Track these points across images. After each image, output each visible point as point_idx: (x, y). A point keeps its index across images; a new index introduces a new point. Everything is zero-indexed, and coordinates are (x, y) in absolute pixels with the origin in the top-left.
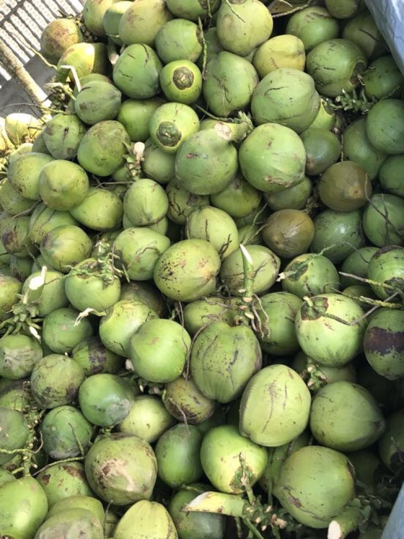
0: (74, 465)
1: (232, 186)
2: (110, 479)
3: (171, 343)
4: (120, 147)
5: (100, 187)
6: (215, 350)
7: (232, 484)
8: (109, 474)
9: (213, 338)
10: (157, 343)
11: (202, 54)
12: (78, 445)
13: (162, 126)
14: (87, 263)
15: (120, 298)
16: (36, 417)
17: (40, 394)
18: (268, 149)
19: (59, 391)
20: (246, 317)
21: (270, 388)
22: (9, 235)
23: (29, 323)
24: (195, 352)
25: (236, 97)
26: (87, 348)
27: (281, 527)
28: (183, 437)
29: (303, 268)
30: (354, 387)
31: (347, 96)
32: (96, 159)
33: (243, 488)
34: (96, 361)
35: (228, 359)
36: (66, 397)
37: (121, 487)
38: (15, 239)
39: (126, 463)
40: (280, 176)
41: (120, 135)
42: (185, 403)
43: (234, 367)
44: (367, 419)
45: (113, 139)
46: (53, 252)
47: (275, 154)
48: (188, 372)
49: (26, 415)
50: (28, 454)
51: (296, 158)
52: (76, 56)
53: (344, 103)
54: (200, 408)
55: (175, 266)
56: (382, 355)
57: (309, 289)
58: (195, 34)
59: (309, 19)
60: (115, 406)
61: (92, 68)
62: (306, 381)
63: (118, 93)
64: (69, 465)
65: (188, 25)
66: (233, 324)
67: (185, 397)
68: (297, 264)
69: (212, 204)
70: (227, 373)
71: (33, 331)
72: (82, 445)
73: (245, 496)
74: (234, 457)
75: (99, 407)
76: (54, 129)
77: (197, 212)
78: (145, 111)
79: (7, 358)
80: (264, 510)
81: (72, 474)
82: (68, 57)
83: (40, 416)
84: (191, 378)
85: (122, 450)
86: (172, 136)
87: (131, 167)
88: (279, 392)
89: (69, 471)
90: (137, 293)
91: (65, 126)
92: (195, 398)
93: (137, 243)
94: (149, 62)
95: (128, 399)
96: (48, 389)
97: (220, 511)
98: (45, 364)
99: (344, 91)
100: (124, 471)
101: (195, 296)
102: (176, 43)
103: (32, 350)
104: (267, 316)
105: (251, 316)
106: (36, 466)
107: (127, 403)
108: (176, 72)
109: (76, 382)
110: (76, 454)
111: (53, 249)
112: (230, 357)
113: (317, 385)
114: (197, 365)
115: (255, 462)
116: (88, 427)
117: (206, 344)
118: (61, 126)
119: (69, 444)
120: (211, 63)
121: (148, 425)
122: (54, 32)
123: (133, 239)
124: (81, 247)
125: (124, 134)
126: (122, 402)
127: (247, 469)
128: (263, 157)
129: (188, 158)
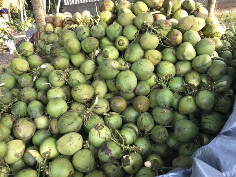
0: (14, 119)
1: (112, 80)
2: (18, 129)
3: (59, 108)
4: (93, 48)
5: (83, 54)
6: (68, 118)
7: (43, 153)
8: (18, 127)
9: (71, 115)
10: (56, 105)
11: (133, 40)
12: (19, 114)
13: (106, 51)
14: (60, 71)
15: (62, 87)
16: (16, 100)
17: (21, 95)
18: (125, 78)
19: (26, 98)
20: (84, 117)
21: (71, 138)
22: (53, 48)
23: (36, 75)
24: (64, 115)
25: (131, 58)
26: (43, 93)
27: (47, 174)
28: (45, 133)
29: (112, 116)
30: (91, 154)
31: (162, 81)
32: (85, 46)
33: (45, 157)
34: (42, 98)
35: (69, 123)
36: (27, 101)
37: (18, 133)
38: (54, 50)
39: (24, 128)
40: (123, 87)
41: (95, 45)
42: (52, 126)
43: (68, 126)
44: (85, 164)
45: (93, 44)
46: (56, 62)
47: (125, 81)
48: (59, 118)
49: (14, 97)
50: (7, 107)
51: (130, 86)
52: (104, 15)
53: (160, 82)
54: (55, 130)
55: (78, 89)
56: (101, 151)
57: (109, 122)
58: (135, 33)
59: (170, 52)
60: (35, 112)
61: (107, 21)
62: (84, 144)
63: (104, 34)
64: (13, 118)
65: (135, 29)
66: (79, 116)
67: (54, 124)
68: (112, 114)
69: (105, 82)
70: (65, 126)
71: (35, 78)
72: (20, 116)
73: (44, 160)
74: (49, 148)
75: (31, 109)
76: (82, 30)
77: (99, 80)
78: (109, 43)
79: (22, 79)
80: (46, 166)
81: (11, 120)
82: (102, 13)
83: (18, 100)
84: (58, 120)
85: (27, 124)
86: (106, 55)
87: (92, 55)
88: (72, 141)
89: (11, 119)
90: (67, 89)
91: (85, 31)
92: (56, 126)
93: (75, 76)
94: (117, 32)
95: (40, 113)
96: (23, 95)
97: (35, 157)
98: (28, 88)
99: (162, 78)
100: (22, 129)
101: (78, 101)
102: (128, 32)
103: (30, 82)
104: (89, 120)
105: (85, 117)
106: (6, 112)
107: (39, 114)
108: (121, 40)
109: (32, 99)
110: (18, 117)
111: (56, 61)
112: (70, 123)
113: (86, 148)
114: (61, 118)
115: (53, 153)
116: (26, 112)
117: (68, 115)
118: (84, 31)
119: (17, 112)
120: (133, 44)
121: (41, 124)
122: (106, 3)
123: (76, 74)
124: (64, 66)
125: (97, 45)
126: (38, 113)
127: (50, 153)
128: (122, 79)
129: (104, 64)
